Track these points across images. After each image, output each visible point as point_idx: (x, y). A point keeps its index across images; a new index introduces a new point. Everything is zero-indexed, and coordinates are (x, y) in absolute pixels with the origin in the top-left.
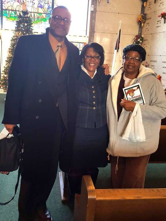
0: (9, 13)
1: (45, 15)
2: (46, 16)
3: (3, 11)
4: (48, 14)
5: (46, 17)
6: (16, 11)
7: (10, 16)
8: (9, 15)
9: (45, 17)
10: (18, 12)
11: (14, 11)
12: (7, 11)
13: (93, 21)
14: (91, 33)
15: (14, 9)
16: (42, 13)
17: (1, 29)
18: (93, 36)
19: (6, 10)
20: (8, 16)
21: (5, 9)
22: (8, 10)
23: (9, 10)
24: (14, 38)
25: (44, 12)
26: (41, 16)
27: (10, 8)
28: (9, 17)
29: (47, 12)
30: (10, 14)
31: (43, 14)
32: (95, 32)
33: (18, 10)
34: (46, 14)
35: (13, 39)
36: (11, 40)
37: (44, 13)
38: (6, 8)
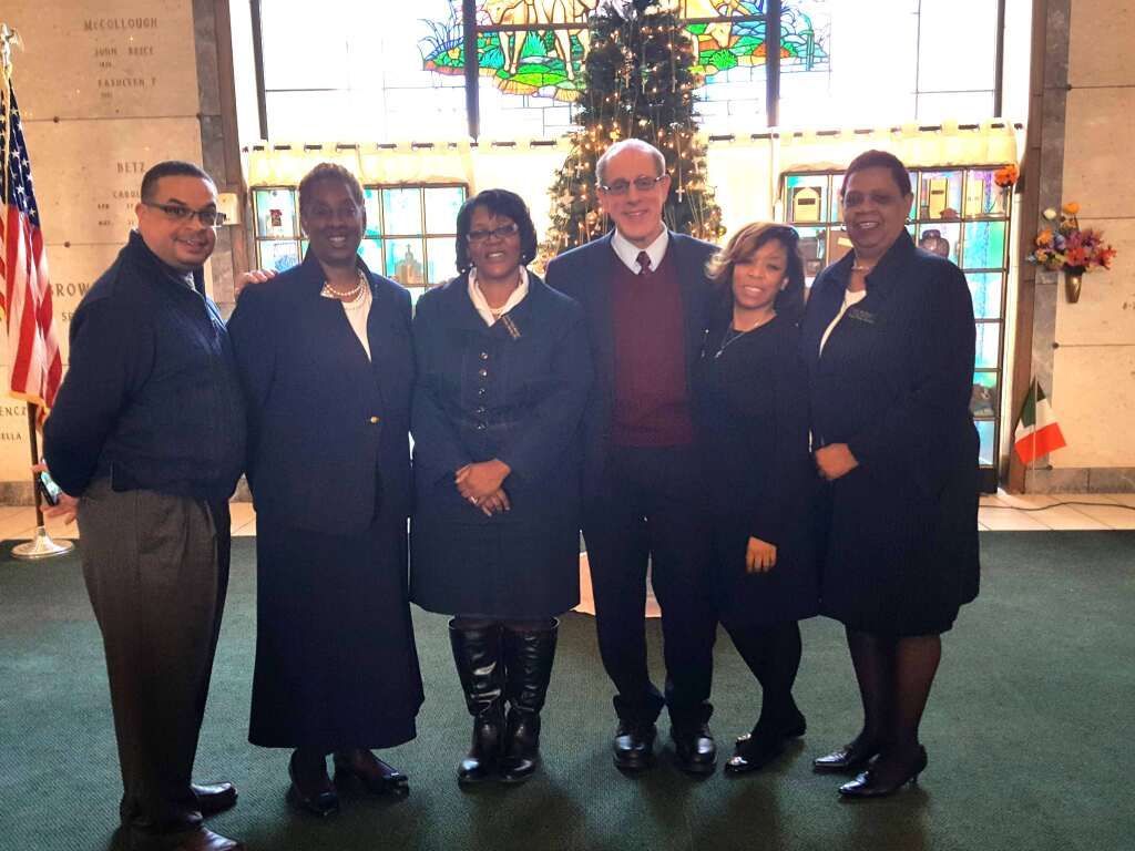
0: (512, 49)
1: (726, 27)
2: (731, 35)
3: (481, 42)
4: (745, 18)
5: (734, 39)
6: (551, 27)
7: (520, 64)
8: (511, 59)
9: (723, 41)
10: (562, 35)
11: (541, 33)
12: (502, 34)
13: (1056, 19)
14: (1041, 95)
15: (543, 21)
16: (706, 21)
17: (472, 145)
18: (1060, 117)
19: (496, 28)
20: (506, 68)
21: (487, 22)
22: (506, 29)
23: (514, 28)
24: (569, 172)
25: (723, 10)
26: (702, 38)
27: (518, 17)
28: (513, 71)
29: (735, 9)
30: (517, 48)
31: (712, 26)
32: (1070, 88)
33: (561, 21)
34: (735, 21)
35: (563, 177)
36: (555, 189)
37: (722, 19)
38: (496, 21)
